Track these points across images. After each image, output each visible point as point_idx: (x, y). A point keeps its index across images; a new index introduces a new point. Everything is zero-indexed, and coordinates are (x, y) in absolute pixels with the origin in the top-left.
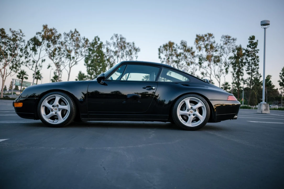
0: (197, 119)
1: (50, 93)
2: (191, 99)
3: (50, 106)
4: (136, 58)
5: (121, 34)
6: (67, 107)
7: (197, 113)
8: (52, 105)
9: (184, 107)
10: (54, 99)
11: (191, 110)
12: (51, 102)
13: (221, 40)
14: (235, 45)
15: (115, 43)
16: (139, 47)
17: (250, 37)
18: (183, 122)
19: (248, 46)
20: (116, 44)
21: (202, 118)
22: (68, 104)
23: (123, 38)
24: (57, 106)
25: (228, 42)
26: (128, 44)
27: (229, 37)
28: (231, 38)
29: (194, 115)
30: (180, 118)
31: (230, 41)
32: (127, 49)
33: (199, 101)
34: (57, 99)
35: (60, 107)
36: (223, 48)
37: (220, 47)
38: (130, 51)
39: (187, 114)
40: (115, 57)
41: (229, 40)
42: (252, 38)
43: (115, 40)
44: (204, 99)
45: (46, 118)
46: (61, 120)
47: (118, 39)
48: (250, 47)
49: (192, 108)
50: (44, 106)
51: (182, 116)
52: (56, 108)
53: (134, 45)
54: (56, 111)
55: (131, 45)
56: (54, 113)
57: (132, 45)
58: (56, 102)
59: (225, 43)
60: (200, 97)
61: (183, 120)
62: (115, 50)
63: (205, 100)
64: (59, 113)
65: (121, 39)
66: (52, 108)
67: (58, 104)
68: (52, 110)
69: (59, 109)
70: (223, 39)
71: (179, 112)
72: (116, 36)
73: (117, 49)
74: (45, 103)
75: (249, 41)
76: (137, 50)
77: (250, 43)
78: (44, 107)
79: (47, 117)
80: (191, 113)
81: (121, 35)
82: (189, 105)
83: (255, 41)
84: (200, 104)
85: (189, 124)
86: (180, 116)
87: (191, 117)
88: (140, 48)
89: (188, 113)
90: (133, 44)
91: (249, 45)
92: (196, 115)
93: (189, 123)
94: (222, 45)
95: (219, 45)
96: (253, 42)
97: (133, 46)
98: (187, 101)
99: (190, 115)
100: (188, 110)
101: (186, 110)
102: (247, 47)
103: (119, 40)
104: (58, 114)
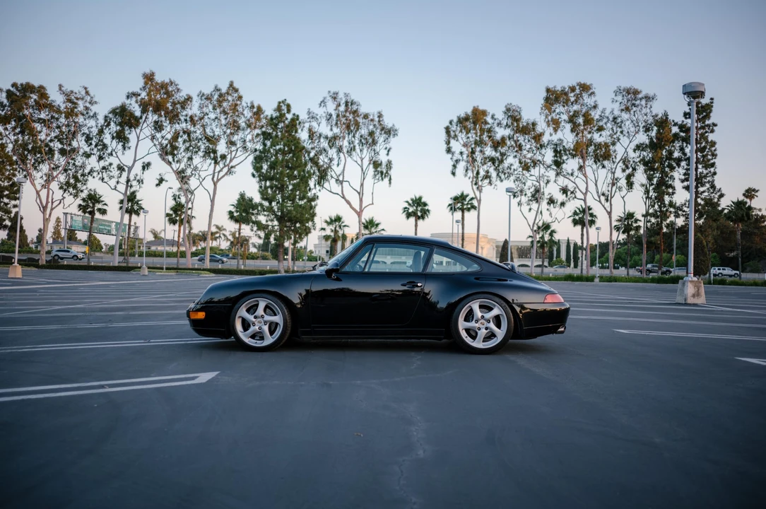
0: (492, 335)
1: (250, 296)
2: (481, 302)
3: (250, 317)
4: (388, 154)
6: (278, 319)
7: (492, 326)
8: (253, 316)
9: (470, 316)
10: (257, 306)
11: (482, 321)
12: (252, 309)
15: (331, 115)
18: (468, 340)
21: (500, 334)
22: (279, 313)
24: (262, 317)
25: (634, 105)
26: (366, 116)
27: (636, 92)
28: (640, 96)
29: (486, 329)
30: (464, 334)
31: (638, 102)
33: (495, 306)
34: (262, 305)
35: (268, 318)
36: (619, 120)
37: (611, 119)
39: (475, 327)
41: (635, 100)
43: (331, 107)
44: (502, 302)
45: (245, 337)
46: (269, 340)
47: (339, 105)
49: (483, 317)
50: (240, 317)
51: (468, 331)
52: (259, 320)
53: (381, 119)
54: (260, 325)
56: (257, 328)
57: (377, 119)
58: (260, 311)
59: (623, 107)
60: (497, 299)
61: (468, 337)
62: (330, 134)
63: (504, 304)
64: (266, 328)
65: (347, 103)
66: (254, 320)
67: (263, 314)
68: (254, 325)
69: (265, 323)
70: (619, 98)
71: (462, 325)
73: (336, 130)
74: (242, 312)
78: (240, 319)
79: (245, 335)
80: (481, 326)
81: (346, 95)
82: (478, 313)
84: (496, 311)
85: (478, 344)
86: (464, 331)
87: (483, 333)
88: (397, 127)
89: (477, 325)
90: (380, 116)
92: (491, 329)
93: (479, 342)
97: (379, 121)
98: (475, 306)
99: (479, 329)
100: (477, 321)
101: (474, 321)
102: (683, 119)
103: (342, 108)
104: (263, 331)
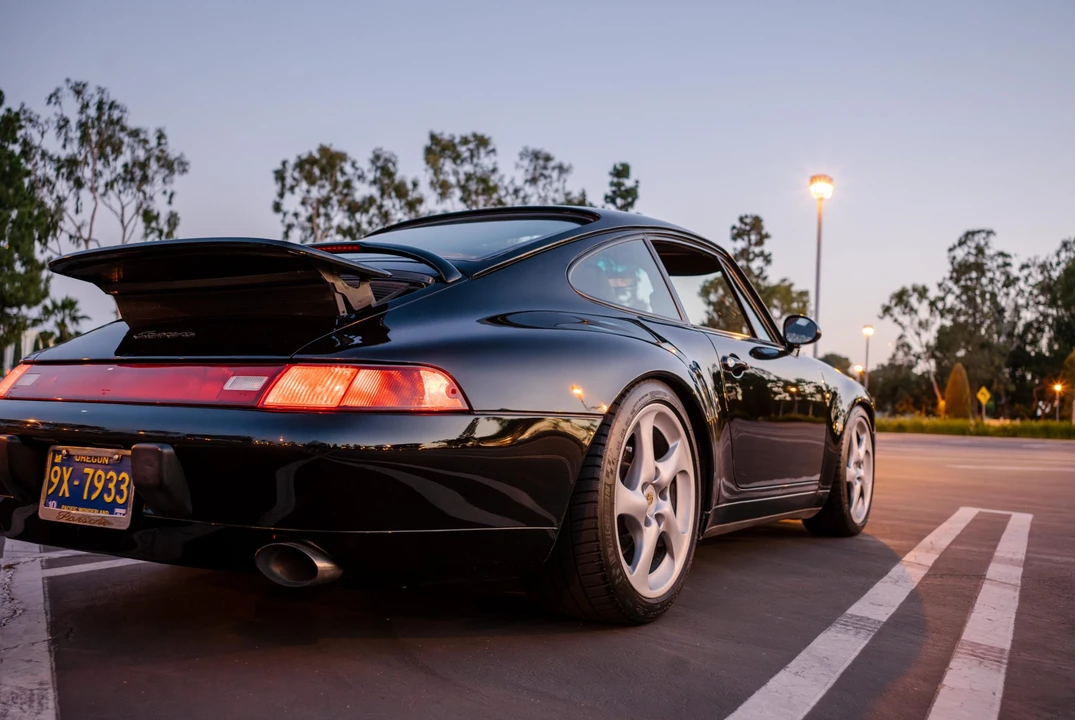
5: (103, 86)
13: (517, 166)
14: (564, 188)
16: (182, 155)
17: (615, 168)
19: (607, 197)
20: (73, 124)
23: (112, 106)
32: (126, 157)
38: (144, 166)
40: (63, 187)
42: (622, 172)
48: (613, 201)
55: (146, 141)
72: (79, 89)
75: (610, 179)
76: (169, 165)
77: (614, 188)
83: (629, 183)
91: (610, 194)
94: (519, 183)
95: (506, 181)
96: (623, 184)
